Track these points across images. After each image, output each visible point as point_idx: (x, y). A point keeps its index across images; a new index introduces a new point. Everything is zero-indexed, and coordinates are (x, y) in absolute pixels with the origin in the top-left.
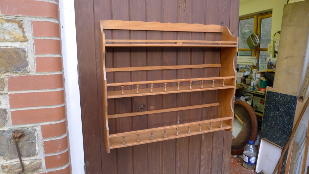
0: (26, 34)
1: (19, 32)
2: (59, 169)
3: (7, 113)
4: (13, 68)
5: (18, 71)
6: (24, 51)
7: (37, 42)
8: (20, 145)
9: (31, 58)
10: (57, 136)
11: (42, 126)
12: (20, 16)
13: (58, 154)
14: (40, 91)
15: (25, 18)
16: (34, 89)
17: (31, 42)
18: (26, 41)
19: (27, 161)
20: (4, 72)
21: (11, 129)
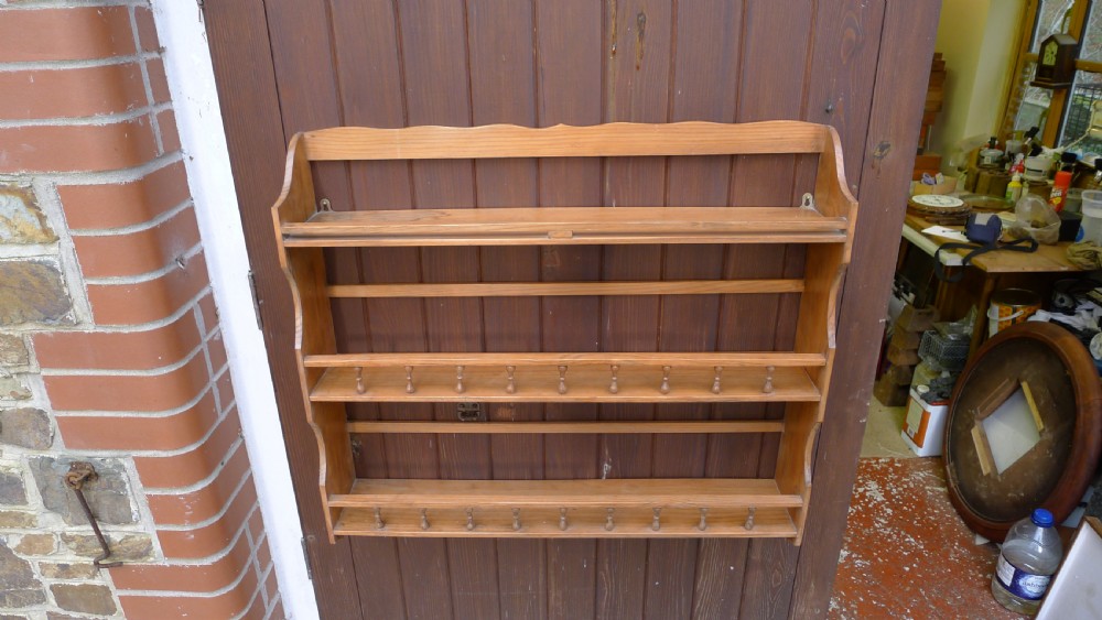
0: (49, 224)
1: (27, 218)
2: (196, 563)
3: (48, 421)
4: (36, 311)
5: (50, 322)
6: (53, 270)
7: (81, 245)
8: (91, 496)
9: (76, 286)
10: (179, 485)
11: (137, 460)
12: (24, 175)
13: (188, 529)
14: (114, 373)
15: (38, 179)
16: (98, 367)
17: (67, 244)
18: (53, 242)
19: (115, 534)
20: (20, 321)
21: (63, 460)
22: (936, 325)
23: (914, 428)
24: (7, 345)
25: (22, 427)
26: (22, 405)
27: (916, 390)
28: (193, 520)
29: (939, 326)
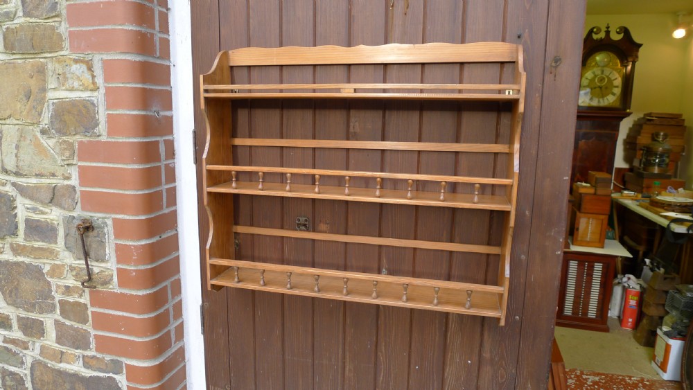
0: (96, 80)
1: (87, 76)
2: (134, 293)
3: (76, 193)
4: (82, 128)
5: (87, 134)
6: (93, 104)
7: (109, 91)
8: (88, 241)
9: (102, 116)
10: (132, 239)
11: (114, 220)
13: (132, 268)
14: (111, 165)
15: (95, 55)
16: (104, 162)
17: (102, 91)
18: (96, 90)
19: (96, 267)
20: (74, 133)
21: (79, 216)
22: (677, 286)
23: (660, 358)
24: (66, 147)
25: (63, 195)
26: (66, 182)
27: (661, 329)
28: (137, 263)
29: (680, 287)
